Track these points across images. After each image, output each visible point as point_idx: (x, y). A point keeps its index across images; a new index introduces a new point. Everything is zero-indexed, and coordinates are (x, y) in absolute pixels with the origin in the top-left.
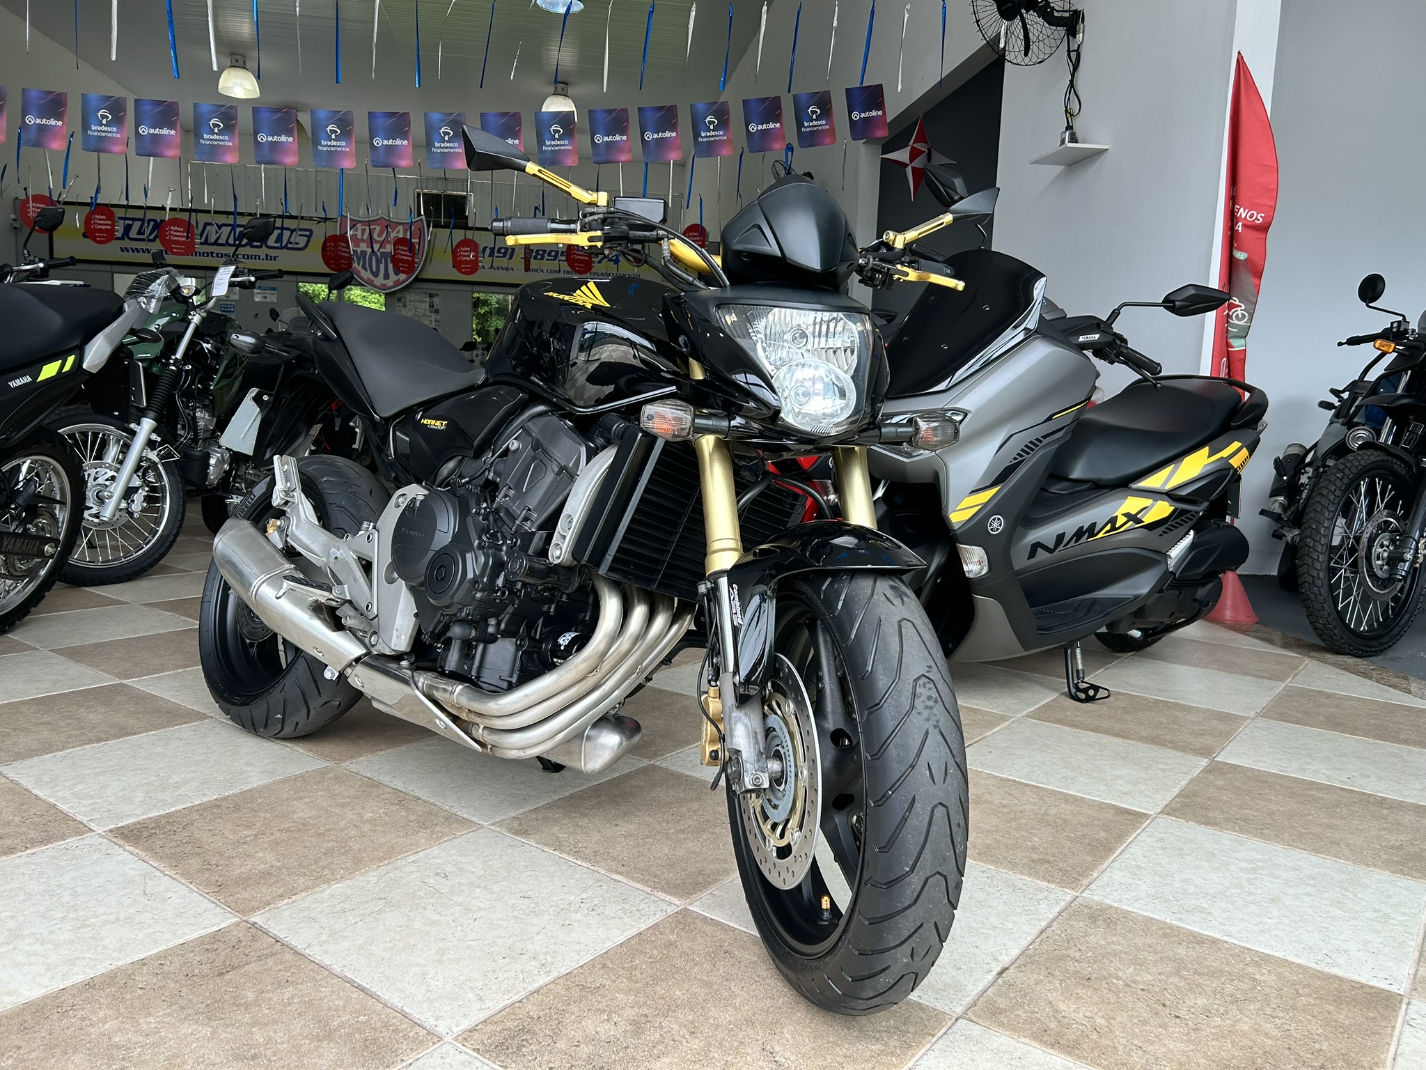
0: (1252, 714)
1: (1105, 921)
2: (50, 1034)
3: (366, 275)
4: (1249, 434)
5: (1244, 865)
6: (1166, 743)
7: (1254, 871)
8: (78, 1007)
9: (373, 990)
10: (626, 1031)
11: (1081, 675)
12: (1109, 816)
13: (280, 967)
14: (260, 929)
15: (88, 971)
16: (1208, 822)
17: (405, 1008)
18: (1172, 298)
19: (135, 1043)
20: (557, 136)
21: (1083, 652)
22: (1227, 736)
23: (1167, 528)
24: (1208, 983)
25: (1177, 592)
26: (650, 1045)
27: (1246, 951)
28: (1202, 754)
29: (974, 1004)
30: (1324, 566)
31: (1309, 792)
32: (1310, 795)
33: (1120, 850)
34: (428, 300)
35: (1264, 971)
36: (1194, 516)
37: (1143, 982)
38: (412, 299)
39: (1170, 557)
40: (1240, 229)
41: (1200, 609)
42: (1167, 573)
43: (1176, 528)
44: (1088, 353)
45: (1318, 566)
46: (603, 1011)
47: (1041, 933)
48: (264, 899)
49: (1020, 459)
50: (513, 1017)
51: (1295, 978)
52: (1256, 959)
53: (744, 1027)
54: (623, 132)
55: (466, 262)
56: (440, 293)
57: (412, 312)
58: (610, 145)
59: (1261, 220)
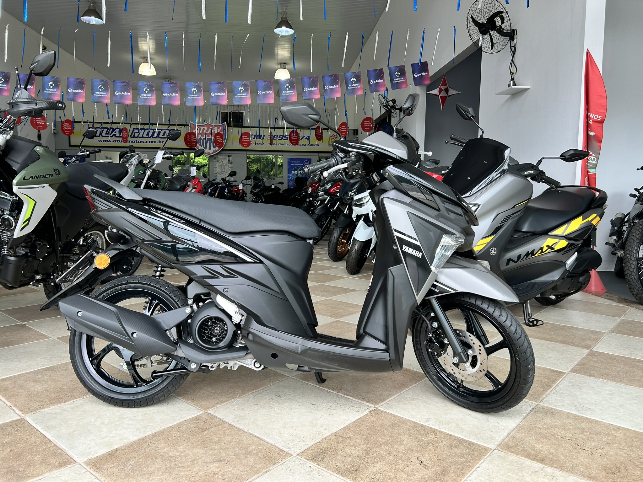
0: (607, 331)
1: (550, 414)
2: (145, 453)
4: (600, 210)
5: (608, 392)
6: (570, 343)
7: (612, 394)
8: (152, 443)
9: (262, 437)
10: (363, 453)
11: (530, 315)
12: (548, 373)
13: (224, 429)
14: (212, 415)
15: (153, 430)
16: (591, 375)
17: (276, 444)
18: (564, 155)
19: (178, 456)
20: (288, 89)
21: (531, 306)
22: (596, 340)
23: (565, 251)
24: (596, 437)
25: (571, 279)
26: (373, 458)
27: (611, 425)
28: (586, 348)
29: (500, 445)
30: (636, 266)
31: (634, 363)
32: (634, 364)
33: (554, 386)
34: (227, 158)
35: (618, 433)
36: (577, 246)
37: (569, 437)
38: (221, 158)
39: (567, 264)
40: (591, 123)
41: (581, 286)
42: (566, 271)
43: (569, 251)
44: (529, 179)
45: (633, 266)
46: (352, 446)
47: (524, 418)
48: (211, 404)
49: (502, 224)
50: (318, 448)
51: (632, 435)
52: (615, 428)
53: (409, 452)
54: (316, 86)
55: (245, 142)
56: (233, 155)
57: (221, 164)
58: (310, 92)
59: (600, 119)
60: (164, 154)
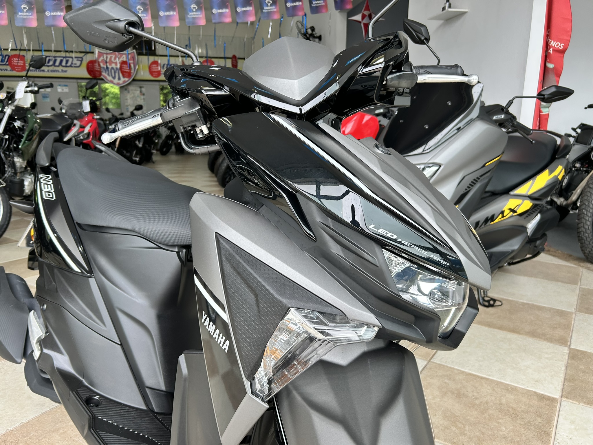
0: (573, 310)
3: (110, 78)
6: (541, 336)
11: (486, 293)
18: (542, 93)
20: (194, 10)
22: (569, 328)
23: (528, 214)
25: (529, 245)
28: (563, 344)
34: (139, 89)
36: (541, 207)
38: (131, 89)
39: (529, 228)
40: (551, 52)
42: (527, 237)
43: (533, 213)
49: (468, 189)
54: (226, 7)
55: (155, 72)
56: (144, 86)
57: (132, 95)
58: (221, 14)
59: (562, 47)
60: (27, 87)
